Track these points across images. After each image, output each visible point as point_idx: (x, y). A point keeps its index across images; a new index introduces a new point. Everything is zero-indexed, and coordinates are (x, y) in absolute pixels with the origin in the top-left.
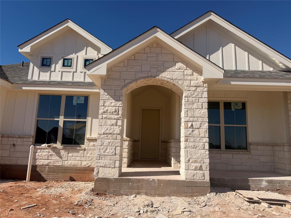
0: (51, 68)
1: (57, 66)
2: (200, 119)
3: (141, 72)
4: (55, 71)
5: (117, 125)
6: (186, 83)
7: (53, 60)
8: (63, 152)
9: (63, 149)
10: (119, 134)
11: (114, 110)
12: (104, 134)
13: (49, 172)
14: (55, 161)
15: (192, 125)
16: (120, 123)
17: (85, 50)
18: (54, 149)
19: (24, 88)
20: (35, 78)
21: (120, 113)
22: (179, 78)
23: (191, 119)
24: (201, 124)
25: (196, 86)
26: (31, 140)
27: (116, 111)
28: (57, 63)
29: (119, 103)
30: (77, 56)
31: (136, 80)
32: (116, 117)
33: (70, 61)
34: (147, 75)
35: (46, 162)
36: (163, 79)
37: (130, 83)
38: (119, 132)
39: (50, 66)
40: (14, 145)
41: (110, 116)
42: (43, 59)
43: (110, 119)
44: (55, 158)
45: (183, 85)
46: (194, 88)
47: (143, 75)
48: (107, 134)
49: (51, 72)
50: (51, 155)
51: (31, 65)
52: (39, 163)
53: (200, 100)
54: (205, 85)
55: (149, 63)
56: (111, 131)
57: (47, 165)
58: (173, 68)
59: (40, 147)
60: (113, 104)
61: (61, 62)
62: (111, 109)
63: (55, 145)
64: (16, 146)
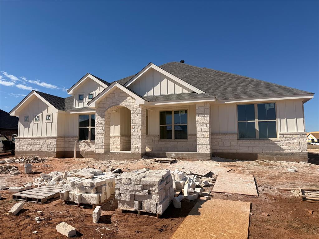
0: (83, 100)
1: (86, 99)
2: (138, 124)
3: (112, 103)
4: (85, 102)
5: (102, 130)
6: (132, 107)
7: (84, 95)
8: (91, 144)
9: (91, 142)
10: (103, 134)
11: (101, 123)
12: (97, 134)
13: (85, 154)
14: (87, 149)
15: (134, 127)
16: (104, 128)
17: (98, 89)
18: (87, 143)
19: (71, 113)
20: (77, 107)
21: (104, 124)
22: (129, 104)
23: (134, 124)
24: (138, 127)
25: (136, 108)
26: (77, 139)
27: (102, 123)
28: (86, 98)
29: (103, 119)
30: (95, 92)
31: (110, 107)
32: (102, 125)
33: (92, 95)
34: (114, 104)
35: (84, 149)
36: (122, 105)
37: (108, 109)
38: (103, 133)
39: (83, 99)
40: (70, 142)
41: (99, 125)
42: (80, 96)
43: (100, 127)
44: (88, 147)
45: (130, 108)
46: (135, 109)
47: (113, 105)
48: (98, 134)
49: (84, 102)
50: (86, 146)
51: (74, 99)
52: (81, 150)
53: (138, 115)
54: (140, 107)
55: (115, 98)
56: (100, 133)
57: (84, 151)
58: (126, 100)
59: (81, 142)
60: (100, 120)
61: (87, 97)
62: (100, 122)
63: (87, 141)
64: (71, 142)
